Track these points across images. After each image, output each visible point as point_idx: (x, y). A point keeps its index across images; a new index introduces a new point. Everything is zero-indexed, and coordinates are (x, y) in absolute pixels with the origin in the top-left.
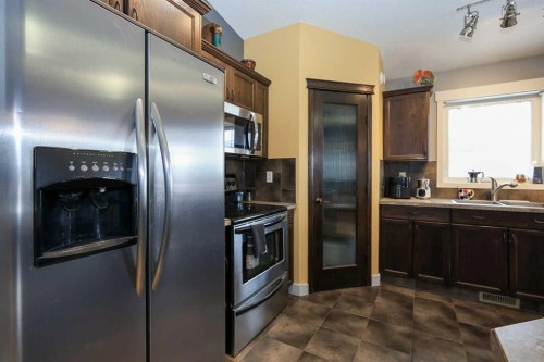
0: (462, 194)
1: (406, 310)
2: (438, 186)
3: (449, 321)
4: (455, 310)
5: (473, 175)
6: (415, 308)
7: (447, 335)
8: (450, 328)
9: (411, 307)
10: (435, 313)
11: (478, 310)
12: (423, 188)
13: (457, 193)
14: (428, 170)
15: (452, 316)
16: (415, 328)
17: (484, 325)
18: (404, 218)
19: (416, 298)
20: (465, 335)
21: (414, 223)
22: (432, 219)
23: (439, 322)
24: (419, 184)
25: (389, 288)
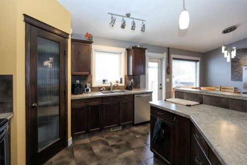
0: (102, 89)
1: (90, 152)
2: (93, 86)
3: (107, 147)
4: (106, 140)
5: (104, 81)
6: (93, 148)
7: (110, 155)
8: (109, 150)
9: (91, 149)
10: (101, 146)
11: (113, 136)
12: (88, 88)
13: (99, 89)
14: (89, 80)
15: (107, 144)
16: (98, 160)
17: (117, 142)
18: (84, 105)
19: (91, 142)
20: (115, 150)
21: (88, 106)
22: (96, 103)
23: (104, 150)
24: (86, 86)
25: (77, 142)
